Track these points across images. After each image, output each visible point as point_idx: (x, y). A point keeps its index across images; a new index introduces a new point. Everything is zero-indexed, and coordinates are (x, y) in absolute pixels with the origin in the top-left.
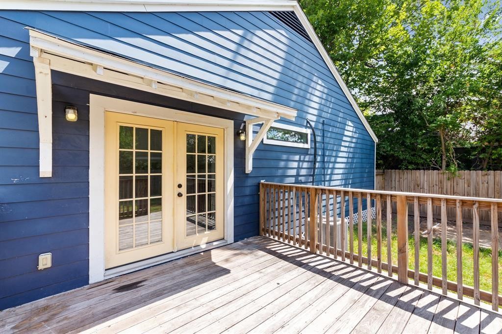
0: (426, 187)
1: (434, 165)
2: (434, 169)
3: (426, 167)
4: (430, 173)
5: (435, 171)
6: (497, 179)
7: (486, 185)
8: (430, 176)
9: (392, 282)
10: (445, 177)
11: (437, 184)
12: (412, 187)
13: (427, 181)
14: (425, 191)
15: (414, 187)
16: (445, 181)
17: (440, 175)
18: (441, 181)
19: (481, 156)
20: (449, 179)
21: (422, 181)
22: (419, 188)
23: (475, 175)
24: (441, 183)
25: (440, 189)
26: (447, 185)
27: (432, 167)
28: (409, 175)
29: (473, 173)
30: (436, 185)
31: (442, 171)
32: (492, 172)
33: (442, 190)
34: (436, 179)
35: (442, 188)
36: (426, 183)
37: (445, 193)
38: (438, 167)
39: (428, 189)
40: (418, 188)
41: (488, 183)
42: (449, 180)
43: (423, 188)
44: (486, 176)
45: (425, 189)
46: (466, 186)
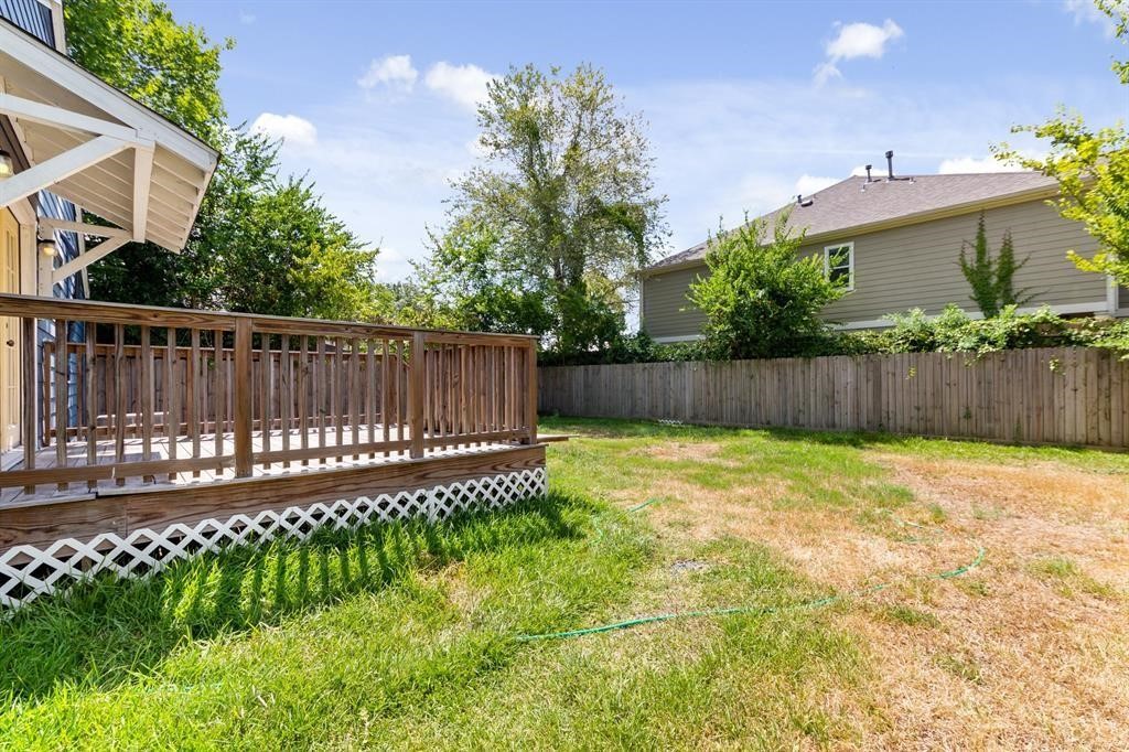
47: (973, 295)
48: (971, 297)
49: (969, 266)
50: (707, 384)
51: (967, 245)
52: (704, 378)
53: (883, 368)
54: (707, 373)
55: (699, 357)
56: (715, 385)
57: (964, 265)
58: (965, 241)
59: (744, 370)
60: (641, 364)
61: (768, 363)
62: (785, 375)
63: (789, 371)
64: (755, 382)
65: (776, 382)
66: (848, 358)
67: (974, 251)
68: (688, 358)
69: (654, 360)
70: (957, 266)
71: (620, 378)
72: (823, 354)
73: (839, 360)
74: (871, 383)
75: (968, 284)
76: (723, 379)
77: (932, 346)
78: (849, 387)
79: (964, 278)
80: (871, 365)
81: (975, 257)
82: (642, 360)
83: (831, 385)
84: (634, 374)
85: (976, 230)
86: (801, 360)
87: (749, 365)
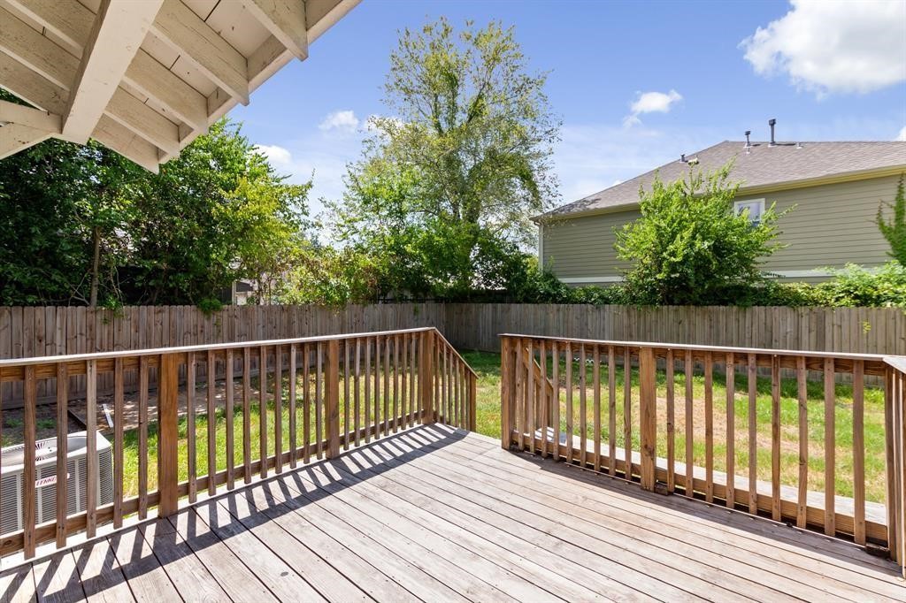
0: (59, 340)
1: (76, 295)
2: (77, 303)
3: (60, 299)
4: (70, 313)
5: (80, 307)
6: (172, 317)
7: (159, 326)
8: (69, 318)
9: (154, 525)
10: (99, 318)
11: (84, 332)
12: (26, 346)
13: (61, 329)
14: (58, 348)
15: (30, 343)
16: (98, 325)
17: (89, 315)
18: (91, 326)
19: (151, 283)
20: (105, 321)
21: (49, 329)
22: (43, 343)
23: (146, 313)
24: (91, 330)
25: (89, 342)
26: (102, 332)
27: (73, 300)
28: (17, 319)
29: (144, 309)
30: (81, 334)
31: (92, 308)
32: (167, 307)
33: (92, 343)
34: (81, 322)
35: (92, 339)
36: (58, 332)
37: (98, 347)
38: (84, 300)
39: (64, 344)
40: (40, 346)
41: (161, 324)
42: (105, 323)
43: (53, 343)
44: (160, 314)
45: (58, 344)
46: (133, 330)
47: (891, 252)
48: (887, 253)
49: (886, 224)
50: (630, 326)
51: (885, 205)
52: (625, 322)
53: (828, 320)
54: (629, 315)
55: (618, 300)
56: (638, 328)
57: (882, 224)
58: (882, 202)
59: (671, 316)
60: (555, 305)
61: (699, 309)
62: (718, 322)
63: (722, 318)
64: (683, 327)
65: (707, 328)
66: (789, 310)
67: (893, 211)
68: (607, 302)
69: (565, 301)
70: (874, 225)
71: (532, 316)
72: (758, 304)
73: (777, 311)
74: (813, 334)
75: (886, 241)
76: (648, 324)
77: (878, 301)
78: (788, 336)
79: (881, 236)
80: (814, 316)
81: (893, 216)
82: (555, 301)
83: (769, 334)
84: (547, 314)
85: (895, 192)
86: (735, 308)
87: (676, 311)
